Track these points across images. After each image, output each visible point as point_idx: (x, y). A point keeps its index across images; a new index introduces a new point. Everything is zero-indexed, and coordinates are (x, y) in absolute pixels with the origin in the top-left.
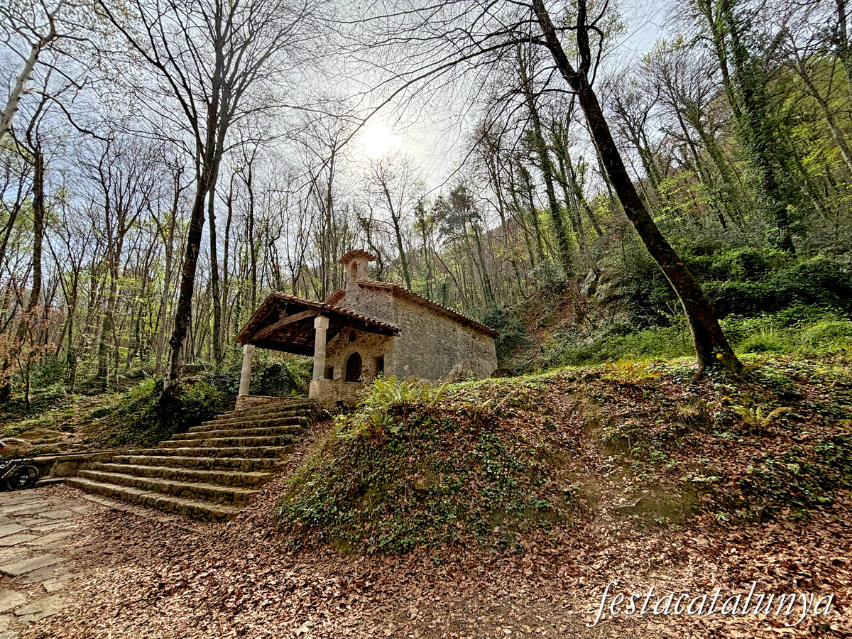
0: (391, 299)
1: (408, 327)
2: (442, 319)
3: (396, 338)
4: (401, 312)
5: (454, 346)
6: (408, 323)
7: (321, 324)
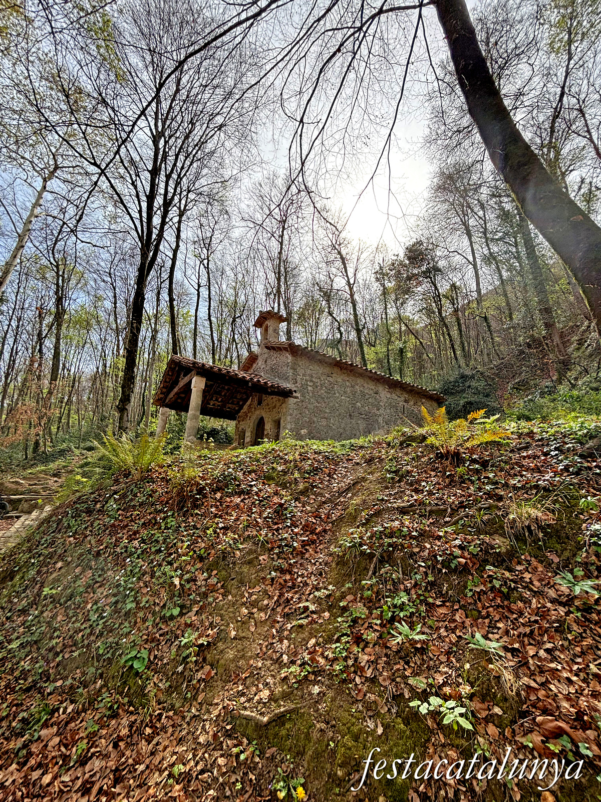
0: (290, 358)
1: (310, 388)
2: (360, 381)
3: (291, 401)
4: (301, 372)
5: (375, 410)
6: (311, 384)
7: (198, 384)
